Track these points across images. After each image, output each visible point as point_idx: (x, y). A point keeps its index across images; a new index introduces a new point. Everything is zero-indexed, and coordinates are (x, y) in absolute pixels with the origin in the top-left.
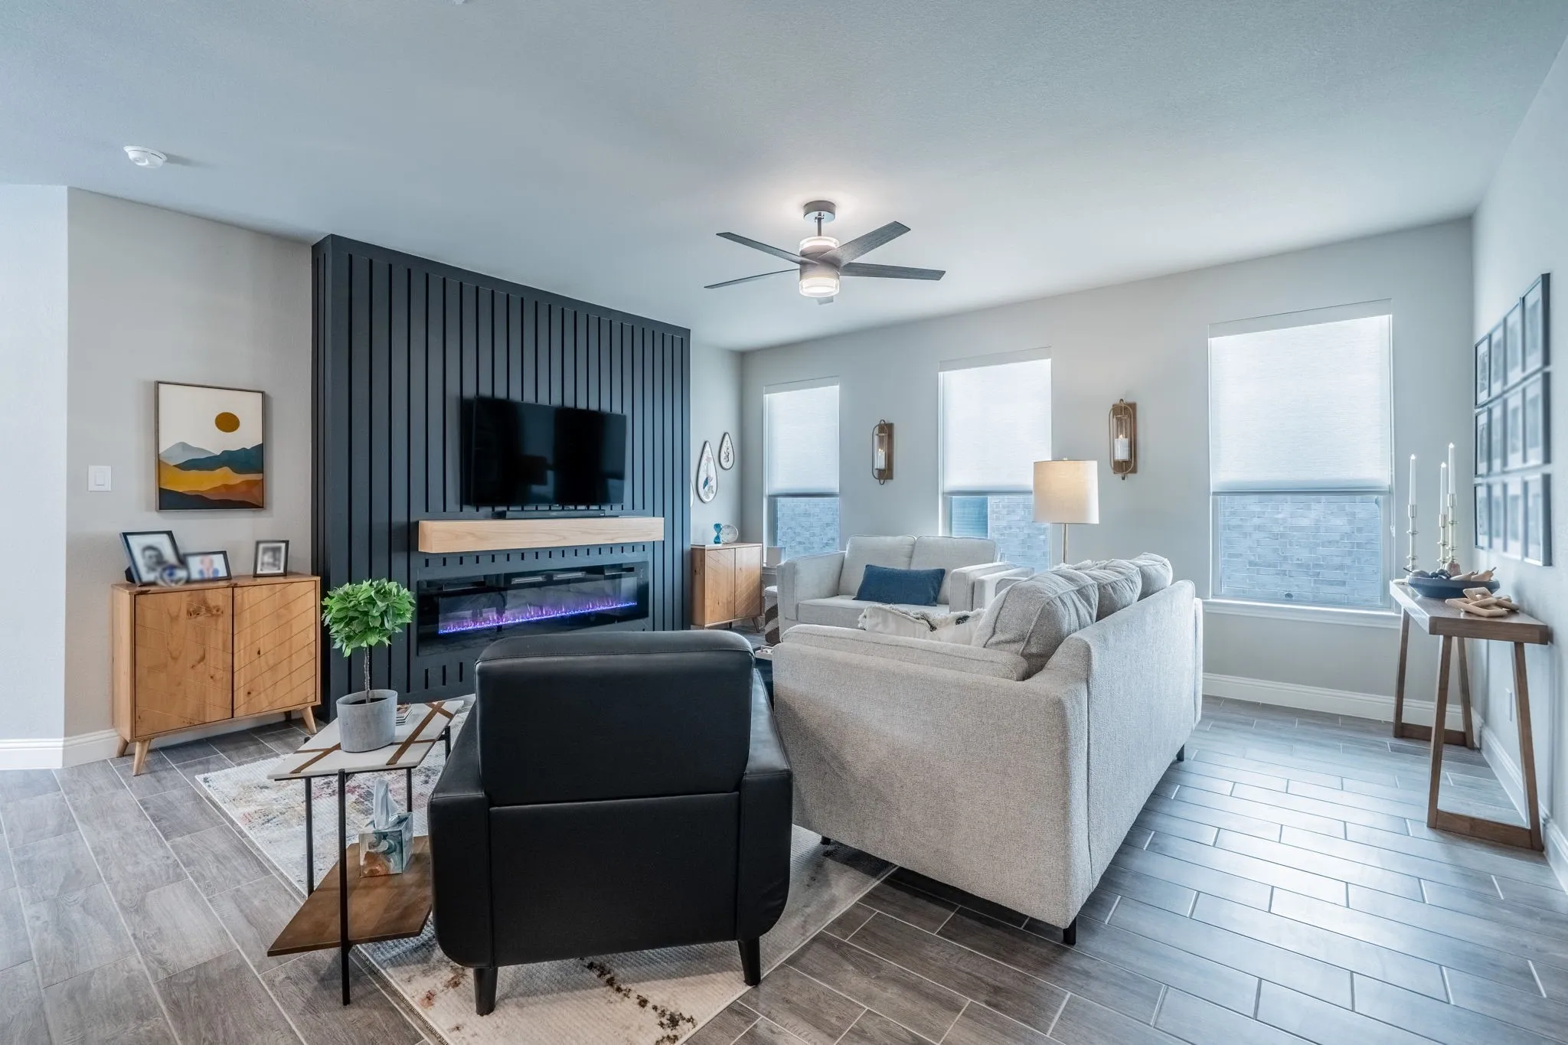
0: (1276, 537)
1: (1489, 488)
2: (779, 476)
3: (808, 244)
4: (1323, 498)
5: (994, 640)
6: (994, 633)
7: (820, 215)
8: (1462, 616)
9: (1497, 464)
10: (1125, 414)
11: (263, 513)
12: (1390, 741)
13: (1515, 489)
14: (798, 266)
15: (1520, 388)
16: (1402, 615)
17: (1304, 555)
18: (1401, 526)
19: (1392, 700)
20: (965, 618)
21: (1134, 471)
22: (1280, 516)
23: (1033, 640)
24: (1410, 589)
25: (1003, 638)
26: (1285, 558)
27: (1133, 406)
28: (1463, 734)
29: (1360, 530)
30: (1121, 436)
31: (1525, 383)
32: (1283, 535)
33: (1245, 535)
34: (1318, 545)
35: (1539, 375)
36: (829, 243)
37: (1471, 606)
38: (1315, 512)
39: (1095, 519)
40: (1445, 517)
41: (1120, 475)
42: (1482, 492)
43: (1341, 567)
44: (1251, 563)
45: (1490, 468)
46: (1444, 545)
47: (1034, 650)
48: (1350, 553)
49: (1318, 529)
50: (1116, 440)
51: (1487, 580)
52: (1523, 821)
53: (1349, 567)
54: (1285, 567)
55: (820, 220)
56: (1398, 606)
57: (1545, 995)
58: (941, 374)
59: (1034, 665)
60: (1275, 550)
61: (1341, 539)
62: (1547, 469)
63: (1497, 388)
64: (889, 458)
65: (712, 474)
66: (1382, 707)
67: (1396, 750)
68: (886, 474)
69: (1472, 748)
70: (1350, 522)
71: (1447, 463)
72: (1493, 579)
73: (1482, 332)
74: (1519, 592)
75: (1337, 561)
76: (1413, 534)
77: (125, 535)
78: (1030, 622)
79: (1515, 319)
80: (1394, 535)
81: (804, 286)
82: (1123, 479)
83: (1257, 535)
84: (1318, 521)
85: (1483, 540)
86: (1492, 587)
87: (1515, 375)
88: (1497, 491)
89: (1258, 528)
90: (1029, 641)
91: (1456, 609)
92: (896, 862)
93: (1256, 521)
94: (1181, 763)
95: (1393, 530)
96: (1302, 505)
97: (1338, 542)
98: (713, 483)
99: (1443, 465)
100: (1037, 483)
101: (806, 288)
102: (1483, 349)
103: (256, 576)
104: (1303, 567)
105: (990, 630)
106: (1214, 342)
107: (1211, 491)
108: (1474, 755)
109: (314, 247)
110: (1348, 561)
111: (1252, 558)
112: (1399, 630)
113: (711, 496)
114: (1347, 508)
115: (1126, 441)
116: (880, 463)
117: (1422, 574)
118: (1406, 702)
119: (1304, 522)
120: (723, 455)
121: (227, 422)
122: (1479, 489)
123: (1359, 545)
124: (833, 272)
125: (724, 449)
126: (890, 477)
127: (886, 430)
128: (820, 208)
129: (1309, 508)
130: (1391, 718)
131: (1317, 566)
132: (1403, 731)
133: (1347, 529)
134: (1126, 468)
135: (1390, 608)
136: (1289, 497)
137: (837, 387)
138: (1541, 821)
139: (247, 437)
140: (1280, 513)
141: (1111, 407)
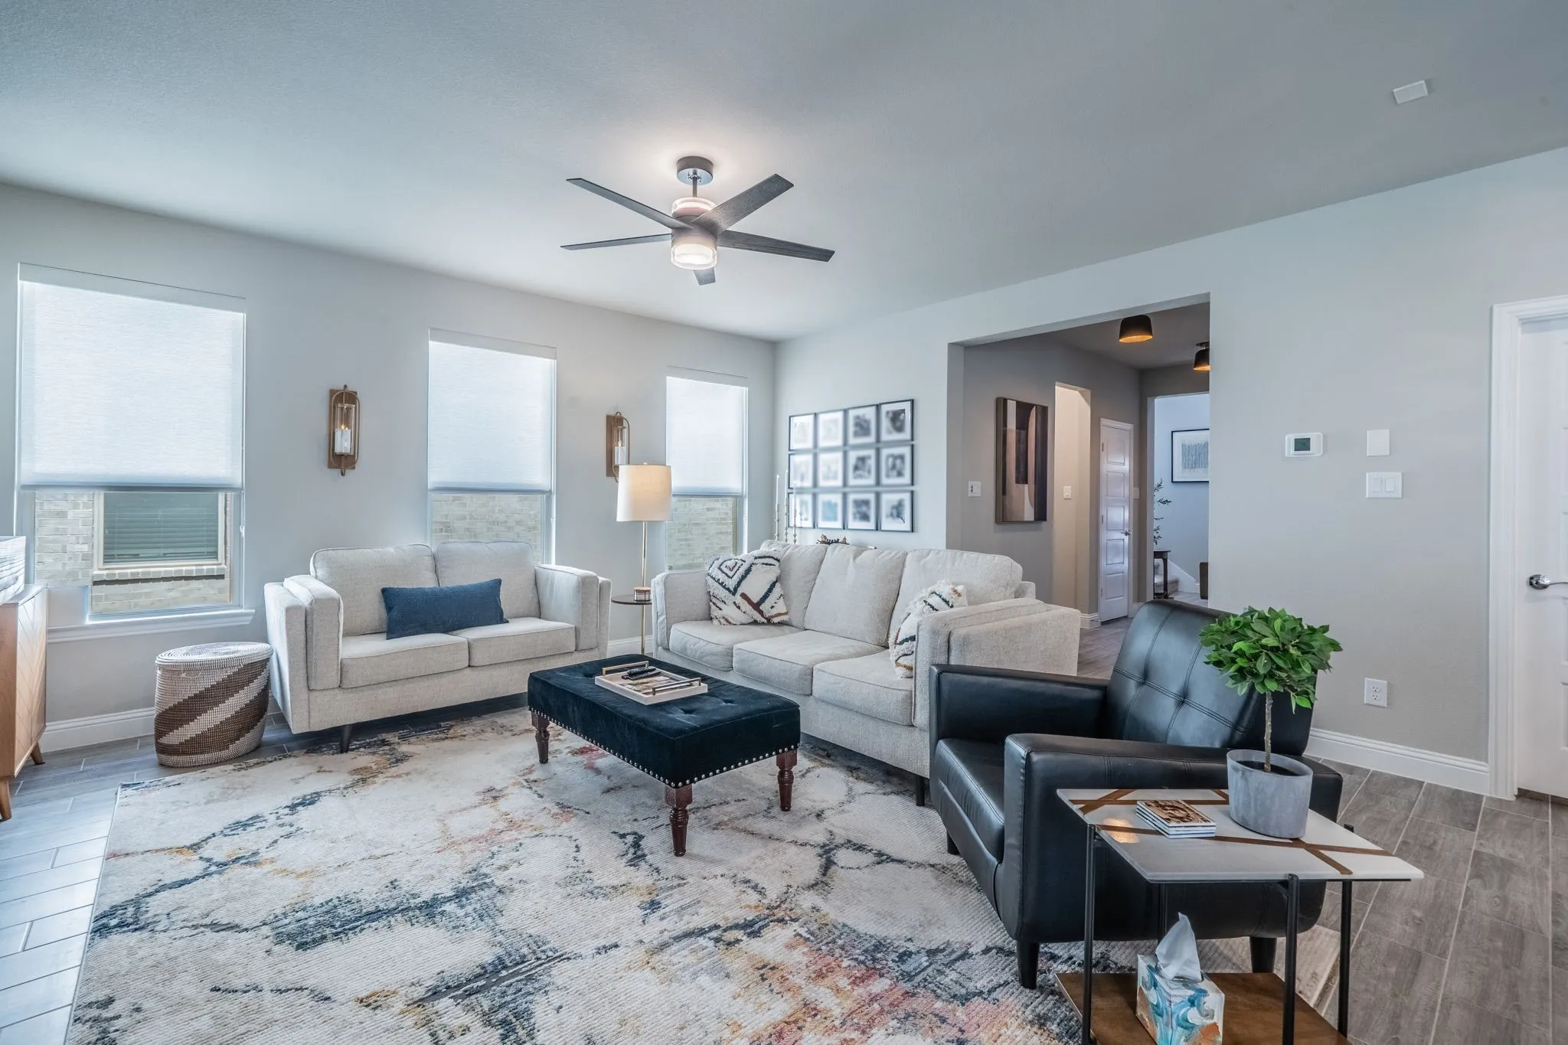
1: (814, 495)
3: (681, 205)
7: (695, 173)
14: (670, 231)
30: (619, 444)
36: (706, 206)
45: (816, 485)
50: (615, 447)
55: (695, 179)
58: (431, 344)
62: (912, 488)
73: (796, 410)
81: (676, 254)
101: (678, 256)
102: (802, 420)
106: (669, 380)
115: (624, 449)
124: (710, 241)
128: (696, 166)
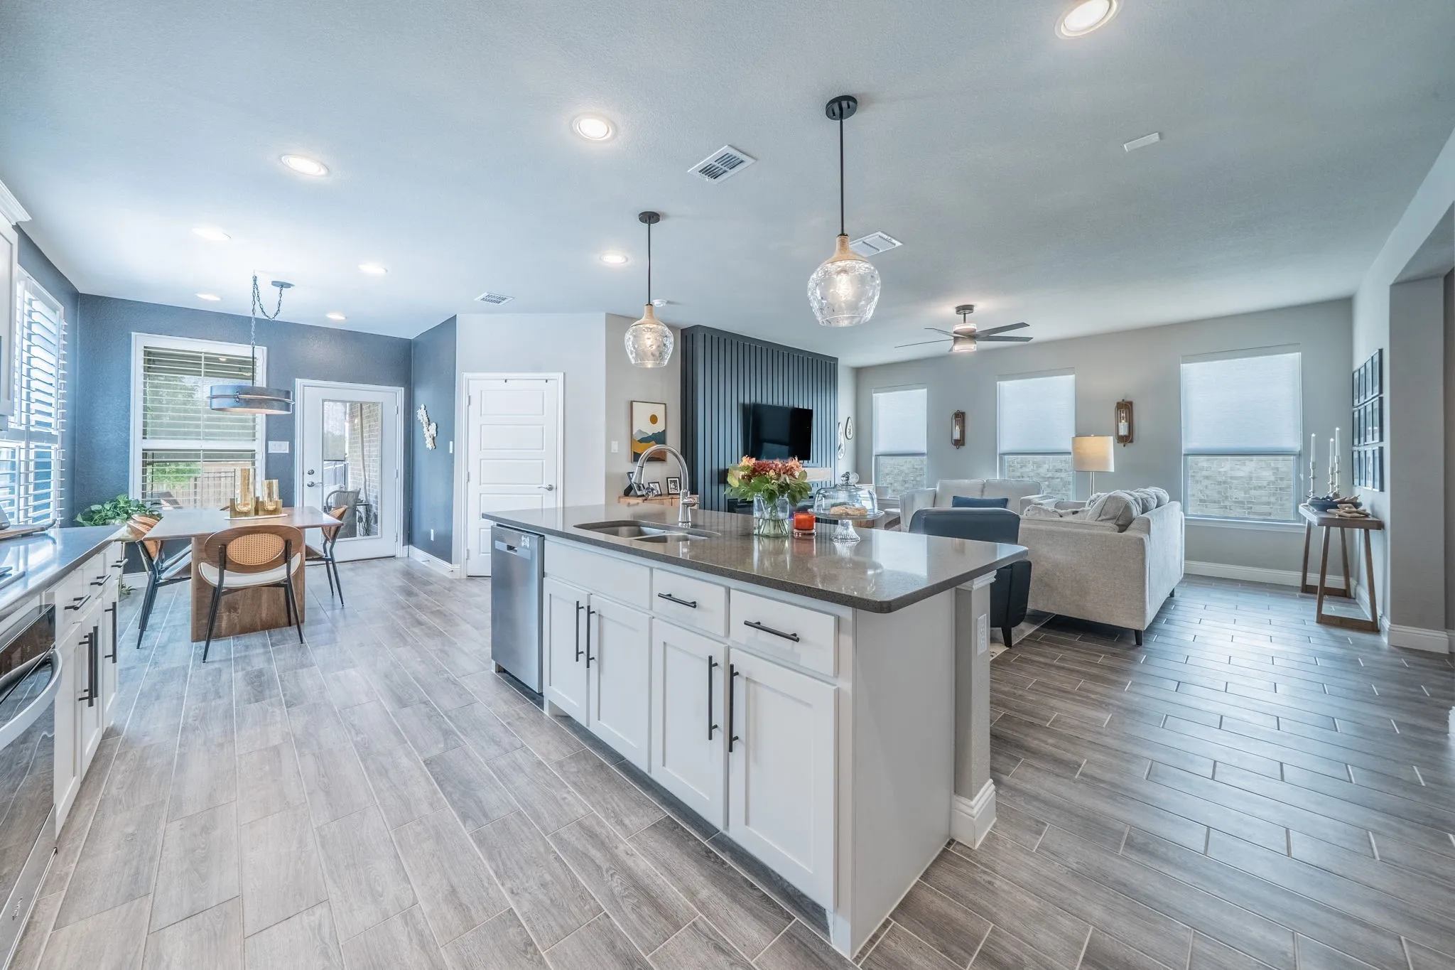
0: (1220, 483)
1: (1359, 452)
2: (882, 443)
3: (959, 327)
4: (1255, 458)
5: (1100, 519)
6: (1100, 516)
7: (965, 311)
8: (1337, 517)
9: (1362, 439)
10: (1125, 407)
11: (664, 464)
12: (1298, 594)
13: (1370, 454)
15: (1370, 402)
16: (1307, 525)
17: (1241, 495)
18: (1307, 473)
19: (1300, 574)
20: (1077, 512)
21: (1131, 441)
22: (1222, 470)
23: (1120, 518)
24: (1311, 508)
25: (1104, 517)
26: (1227, 497)
27: (1131, 403)
28: (1345, 591)
29: (1282, 479)
30: (1123, 421)
31: (1373, 400)
32: (1225, 483)
33: (1197, 482)
34: (1251, 489)
35: (1377, 398)
36: (972, 326)
37: (1342, 512)
38: (1249, 467)
39: (1112, 469)
40: (1333, 469)
41: (1122, 445)
42: (1356, 455)
43: (1268, 503)
44: (1201, 501)
45: (1359, 442)
46: (1332, 484)
47: (1120, 523)
48: (1274, 494)
49: (1251, 478)
50: (1119, 424)
51: (1354, 501)
52: (1370, 619)
53: (1274, 504)
54: (1227, 503)
55: (965, 314)
56: (1305, 518)
57: (1377, 694)
58: (998, 383)
59: (1123, 528)
60: (1219, 492)
61: (1268, 485)
62: (1381, 444)
63: (1362, 400)
64: (963, 433)
65: (843, 443)
66: (1295, 578)
67: (1301, 597)
68: (959, 443)
69: (1350, 597)
70: (1274, 474)
71: (1335, 439)
72: (1358, 501)
73: (1356, 367)
74: (1372, 507)
75: (1265, 499)
76: (1313, 478)
77: (629, 473)
78: (1119, 510)
79: (1369, 365)
80: (1302, 479)
82: (1124, 446)
83: (1206, 482)
84: (1251, 473)
85: (1356, 481)
86: (1357, 505)
87: (1370, 396)
88: (1362, 455)
89: (1207, 478)
90: (1118, 519)
91: (1335, 513)
92: (1054, 612)
93: (1205, 473)
94: (1173, 598)
95: (1302, 476)
96: (1239, 463)
97: (1265, 487)
98: (843, 447)
99: (1332, 440)
100: (1074, 449)
101: (957, 350)
102: (1356, 375)
103: (669, 494)
104: (1240, 503)
105: (1098, 515)
106: (1184, 367)
107: (1183, 452)
108: (1352, 600)
109: (682, 330)
110: (1273, 499)
111: (1203, 498)
112: (1304, 534)
113: (842, 455)
114: (1272, 465)
115: (1126, 424)
116: (957, 436)
117: (1317, 498)
118: (1308, 574)
119: (1241, 474)
120: (848, 431)
121: (654, 419)
122: (1355, 453)
123: (1281, 489)
124: (973, 341)
125: (848, 427)
126: (963, 444)
127: (960, 417)
128: (965, 308)
129: (1244, 464)
130: (1300, 584)
131: (1249, 502)
132: (1307, 589)
133: (1273, 478)
134: (1125, 440)
135: (1300, 522)
136: (1229, 458)
137: (926, 390)
138: (1379, 618)
139: (659, 427)
140: (1223, 467)
141: (1116, 405)
